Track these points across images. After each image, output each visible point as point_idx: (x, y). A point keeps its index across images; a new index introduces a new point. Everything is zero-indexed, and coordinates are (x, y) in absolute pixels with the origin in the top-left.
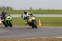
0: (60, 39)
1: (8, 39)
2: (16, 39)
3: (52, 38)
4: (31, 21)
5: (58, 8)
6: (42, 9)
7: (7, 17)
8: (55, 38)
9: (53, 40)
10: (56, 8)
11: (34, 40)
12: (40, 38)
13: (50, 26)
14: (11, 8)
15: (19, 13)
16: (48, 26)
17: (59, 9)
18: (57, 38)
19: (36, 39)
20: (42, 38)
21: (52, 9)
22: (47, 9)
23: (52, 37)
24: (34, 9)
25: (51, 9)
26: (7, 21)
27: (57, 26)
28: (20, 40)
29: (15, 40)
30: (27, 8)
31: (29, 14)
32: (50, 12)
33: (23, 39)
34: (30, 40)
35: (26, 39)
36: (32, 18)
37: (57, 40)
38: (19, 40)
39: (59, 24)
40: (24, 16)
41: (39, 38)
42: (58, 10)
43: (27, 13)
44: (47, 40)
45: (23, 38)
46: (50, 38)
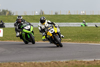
0: (88, 63)
1: (5, 63)
2: (18, 63)
3: (76, 61)
4: (51, 35)
5: (85, 12)
6: (59, 14)
7: (26, 28)
8: (81, 61)
10: (82, 13)
11: (46, 64)
12: (57, 62)
13: (72, 42)
14: (9, 12)
16: (69, 41)
17: (87, 14)
18: (84, 62)
19: (50, 64)
20: (59, 61)
21: (76, 14)
22: (68, 14)
23: (76, 59)
26: (26, 34)
27: (83, 41)
28: (24, 65)
29: (16, 65)
30: (35, 12)
31: (48, 23)
32: (72, 18)
33: (29, 62)
34: (41, 64)
35: (34, 63)
36: (53, 29)
37: (83, 64)
38: (22, 65)
39: (87, 38)
40: (41, 27)
41: (55, 61)
42: (85, 15)
43: (45, 21)
44: (67, 64)
45: (29, 60)
46: (72, 61)
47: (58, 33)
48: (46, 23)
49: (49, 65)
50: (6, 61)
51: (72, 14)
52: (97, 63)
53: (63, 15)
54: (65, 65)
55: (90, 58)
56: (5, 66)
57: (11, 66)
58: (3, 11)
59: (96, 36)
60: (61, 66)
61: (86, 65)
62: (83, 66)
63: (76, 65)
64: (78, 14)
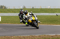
0: (52, 36)
1: (2, 36)
2: (10, 36)
3: (45, 35)
5: (50, 7)
6: (35, 8)
9: (45, 37)
11: (27, 37)
13: (43, 24)
14: (5, 7)
15: (13, 11)
18: (50, 36)
21: (45, 8)
22: (40, 8)
24: (27, 8)
25: (43, 8)
27: (49, 24)
29: (9, 38)
30: (20, 7)
31: (30, 14)
32: (42, 10)
34: (24, 37)
36: (32, 18)
37: (49, 37)
38: (12, 38)
39: (51, 22)
41: (32, 35)
42: (50, 9)
44: (39, 37)
45: (17, 35)
46: (42, 35)
47: (35, 20)
48: (28, 14)
49: (29, 38)
50: (3, 36)
51: (42, 8)
52: (58, 37)
53: (37, 9)
54: (38, 38)
55: (53, 34)
56: (2, 38)
57: (6, 38)
58: (1, 6)
59: (57, 21)
60: (36, 38)
61: (51, 38)
62: (49, 38)
63: (45, 38)
64: (46, 8)
